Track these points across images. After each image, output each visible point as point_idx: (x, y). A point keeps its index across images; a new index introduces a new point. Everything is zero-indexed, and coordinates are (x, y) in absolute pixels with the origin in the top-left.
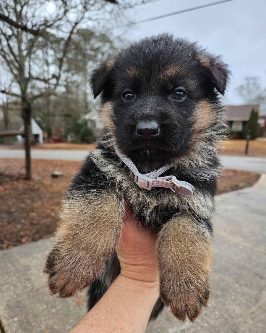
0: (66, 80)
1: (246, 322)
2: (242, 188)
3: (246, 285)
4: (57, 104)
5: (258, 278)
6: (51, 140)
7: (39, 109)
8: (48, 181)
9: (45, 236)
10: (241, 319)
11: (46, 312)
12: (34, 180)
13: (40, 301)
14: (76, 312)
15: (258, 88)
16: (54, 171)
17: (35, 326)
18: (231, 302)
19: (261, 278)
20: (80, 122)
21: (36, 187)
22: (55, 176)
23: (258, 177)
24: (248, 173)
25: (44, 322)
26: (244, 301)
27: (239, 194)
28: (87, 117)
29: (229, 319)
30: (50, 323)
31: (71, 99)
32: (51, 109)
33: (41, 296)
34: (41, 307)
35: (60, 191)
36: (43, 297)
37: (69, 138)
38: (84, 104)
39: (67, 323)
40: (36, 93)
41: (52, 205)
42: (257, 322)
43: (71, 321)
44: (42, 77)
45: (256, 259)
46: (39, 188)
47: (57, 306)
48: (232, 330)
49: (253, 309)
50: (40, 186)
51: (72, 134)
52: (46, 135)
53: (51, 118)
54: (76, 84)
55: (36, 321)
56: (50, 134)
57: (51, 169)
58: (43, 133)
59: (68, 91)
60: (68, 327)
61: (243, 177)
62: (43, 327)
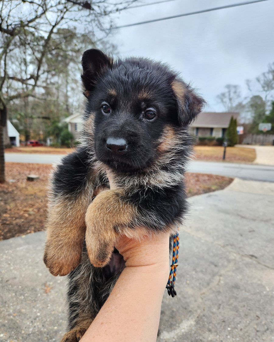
0: (45, 81)
1: (195, 301)
2: (214, 191)
3: (202, 272)
4: (36, 106)
5: (213, 266)
6: (29, 143)
7: (16, 110)
8: (23, 184)
9: (17, 235)
10: (192, 299)
11: (15, 299)
12: (8, 183)
13: (9, 290)
14: (43, 298)
15: (239, 96)
16: (29, 174)
17: (3, 311)
18: (186, 286)
19: (216, 266)
20: (60, 125)
21: (10, 190)
22: (30, 179)
23: (231, 180)
24: (223, 177)
25: (12, 307)
26: (198, 285)
27: (209, 196)
28: (68, 120)
29: (182, 299)
30: (18, 307)
31: (50, 100)
32: (29, 111)
33: (10, 286)
34: (10, 295)
35: (35, 193)
36: (12, 287)
37: (49, 142)
38: (65, 107)
39: (34, 307)
40: (13, 93)
41: (26, 207)
42: (206, 301)
43: (38, 305)
44: (19, 77)
45: (214, 250)
46: (13, 191)
47: (25, 294)
48: (183, 307)
49: (204, 290)
50: (14, 188)
51: (52, 138)
52: (23, 138)
53: (28, 121)
54: (56, 86)
55: (5, 306)
56: (27, 138)
57: (27, 172)
58: (20, 136)
59: (48, 92)
60: (35, 310)
61: (217, 181)
62: (11, 311)
